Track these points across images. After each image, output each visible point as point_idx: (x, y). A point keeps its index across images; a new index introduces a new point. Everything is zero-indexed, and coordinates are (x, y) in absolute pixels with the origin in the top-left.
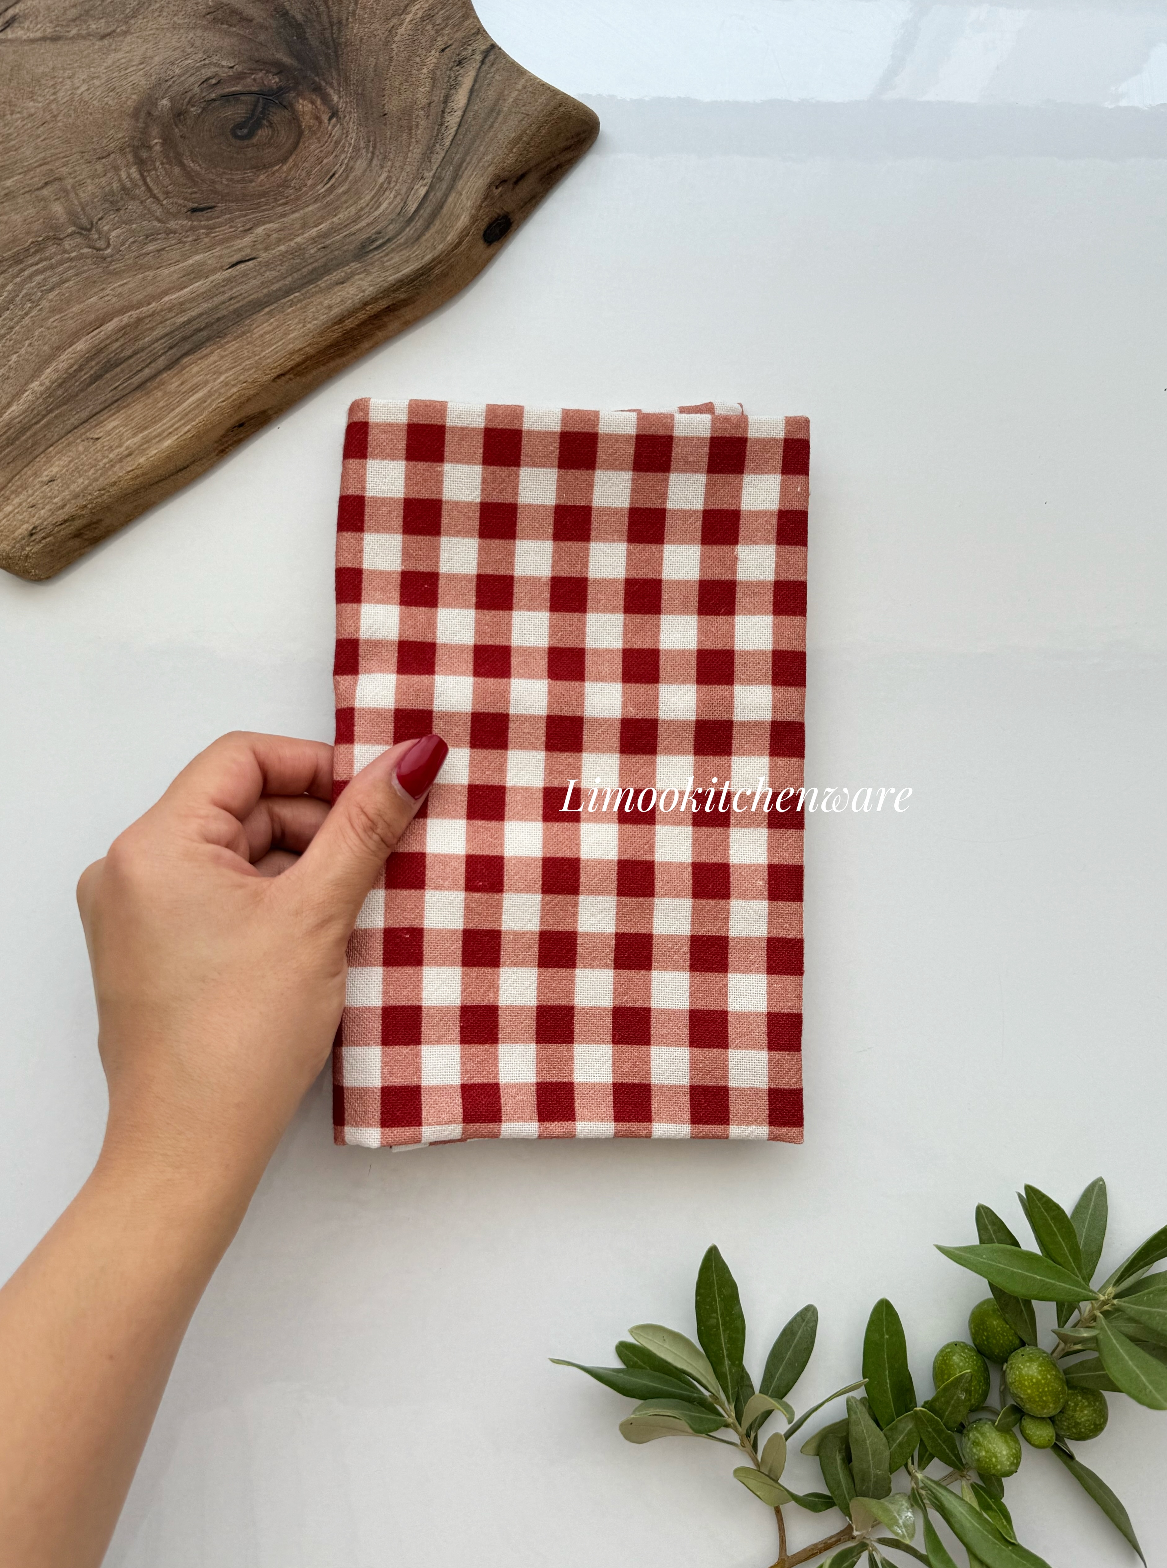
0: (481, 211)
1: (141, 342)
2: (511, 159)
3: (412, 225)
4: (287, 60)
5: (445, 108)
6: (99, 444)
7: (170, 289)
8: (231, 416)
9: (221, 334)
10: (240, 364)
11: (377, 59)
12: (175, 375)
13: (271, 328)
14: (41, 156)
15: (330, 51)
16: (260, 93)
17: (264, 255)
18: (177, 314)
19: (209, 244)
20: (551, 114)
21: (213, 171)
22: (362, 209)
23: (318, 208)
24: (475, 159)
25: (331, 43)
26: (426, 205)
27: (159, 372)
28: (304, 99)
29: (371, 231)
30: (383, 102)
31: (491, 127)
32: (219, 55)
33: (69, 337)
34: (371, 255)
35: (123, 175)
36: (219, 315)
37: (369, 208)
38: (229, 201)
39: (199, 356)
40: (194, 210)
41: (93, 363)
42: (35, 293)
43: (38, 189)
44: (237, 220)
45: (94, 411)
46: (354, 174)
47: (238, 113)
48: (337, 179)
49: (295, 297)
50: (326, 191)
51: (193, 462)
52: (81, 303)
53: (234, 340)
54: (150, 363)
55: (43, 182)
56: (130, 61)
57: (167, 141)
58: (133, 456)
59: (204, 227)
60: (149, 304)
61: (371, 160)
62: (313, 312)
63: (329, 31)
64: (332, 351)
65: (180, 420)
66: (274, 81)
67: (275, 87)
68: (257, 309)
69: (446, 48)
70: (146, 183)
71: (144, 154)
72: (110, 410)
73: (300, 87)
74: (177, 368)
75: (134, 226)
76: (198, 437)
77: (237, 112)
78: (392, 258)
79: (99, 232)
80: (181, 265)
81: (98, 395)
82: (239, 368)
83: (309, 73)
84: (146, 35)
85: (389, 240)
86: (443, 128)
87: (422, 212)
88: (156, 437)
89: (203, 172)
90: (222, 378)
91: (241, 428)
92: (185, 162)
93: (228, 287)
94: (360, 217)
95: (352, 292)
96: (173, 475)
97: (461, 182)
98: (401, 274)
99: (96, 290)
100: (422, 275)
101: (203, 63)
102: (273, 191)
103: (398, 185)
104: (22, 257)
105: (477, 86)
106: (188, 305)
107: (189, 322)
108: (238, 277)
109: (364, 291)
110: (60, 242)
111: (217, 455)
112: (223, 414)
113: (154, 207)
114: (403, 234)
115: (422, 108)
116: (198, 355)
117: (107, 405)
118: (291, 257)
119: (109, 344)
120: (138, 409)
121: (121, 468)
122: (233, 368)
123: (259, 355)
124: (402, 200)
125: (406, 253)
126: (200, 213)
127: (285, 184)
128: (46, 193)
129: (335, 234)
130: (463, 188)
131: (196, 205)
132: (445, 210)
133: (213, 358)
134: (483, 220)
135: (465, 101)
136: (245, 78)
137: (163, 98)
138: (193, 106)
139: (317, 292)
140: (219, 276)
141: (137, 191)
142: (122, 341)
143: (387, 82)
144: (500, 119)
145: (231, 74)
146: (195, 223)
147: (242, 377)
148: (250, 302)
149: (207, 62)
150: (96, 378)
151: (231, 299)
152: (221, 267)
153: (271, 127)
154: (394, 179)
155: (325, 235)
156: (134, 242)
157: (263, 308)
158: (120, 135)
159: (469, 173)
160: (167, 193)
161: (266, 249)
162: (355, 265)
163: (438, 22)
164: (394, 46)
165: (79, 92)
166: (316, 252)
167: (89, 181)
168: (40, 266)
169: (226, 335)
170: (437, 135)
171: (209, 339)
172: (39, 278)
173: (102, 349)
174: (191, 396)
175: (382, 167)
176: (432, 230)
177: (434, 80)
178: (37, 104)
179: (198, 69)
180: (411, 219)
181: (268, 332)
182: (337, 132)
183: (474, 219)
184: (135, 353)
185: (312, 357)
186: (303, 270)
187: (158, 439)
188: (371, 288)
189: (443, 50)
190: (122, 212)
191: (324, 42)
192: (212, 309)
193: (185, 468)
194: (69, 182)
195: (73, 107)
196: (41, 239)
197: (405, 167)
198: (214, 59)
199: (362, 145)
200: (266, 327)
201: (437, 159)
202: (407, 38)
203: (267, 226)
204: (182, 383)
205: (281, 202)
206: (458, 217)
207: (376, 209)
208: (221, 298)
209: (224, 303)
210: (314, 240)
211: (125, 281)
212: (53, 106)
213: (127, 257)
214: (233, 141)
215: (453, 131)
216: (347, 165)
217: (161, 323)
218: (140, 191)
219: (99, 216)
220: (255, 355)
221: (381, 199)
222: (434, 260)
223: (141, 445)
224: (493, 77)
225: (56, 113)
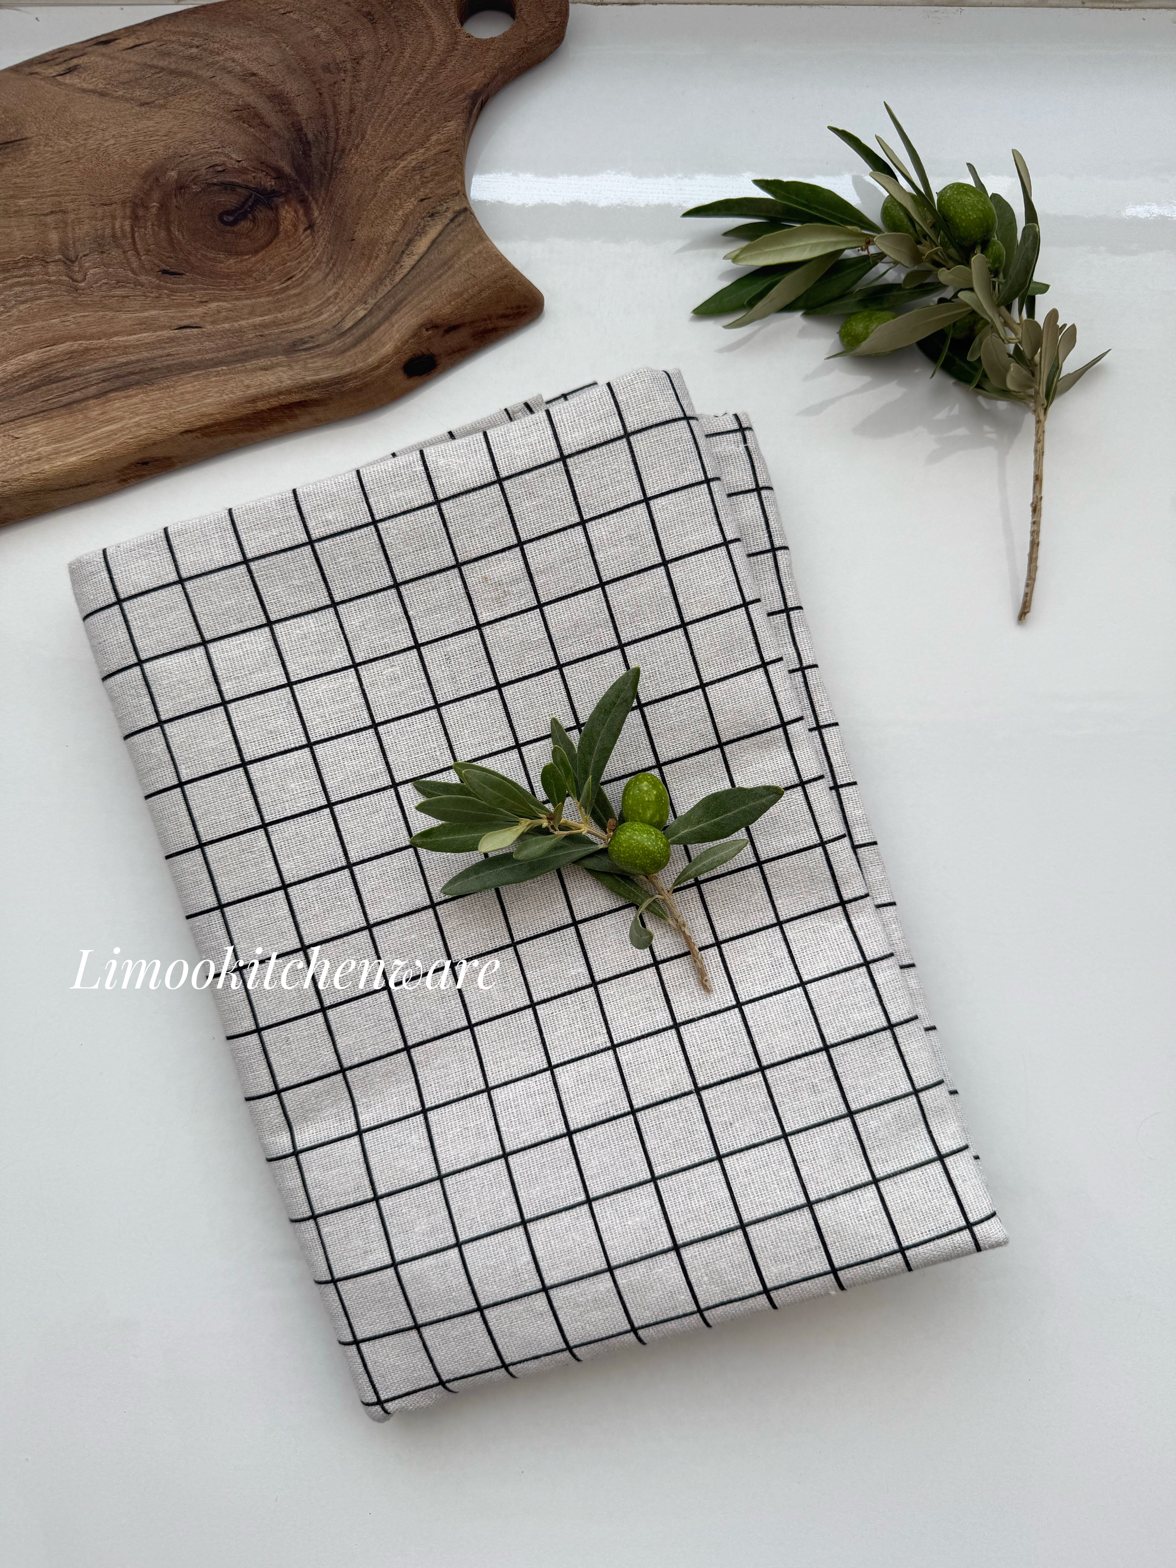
0: (406, 346)
1: (82, 369)
2: (447, 310)
3: (342, 340)
4: (288, 169)
5: (405, 249)
6: (16, 442)
7: (120, 332)
8: (135, 453)
9: (149, 382)
10: (155, 412)
11: (364, 191)
12: (98, 405)
13: (192, 389)
14: (55, 188)
15: (326, 173)
16: (256, 190)
17: (209, 327)
18: (120, 355)
19: (167, 304)
20: (495, 282)
21: (193, 244)
22: (305, 313)
23: (269, 301)
24: (416, 300)
25: (330, 166)
26: (360, 326)
27: (87, 398)
28: (290, 206)
29: (305, 334)
30: (355, 229)
31: (439, 277)
32: (232, 148)
33: (24, 346)
34: (298, 354)
35: (118, 225)
36: (154, 366)
37: (311, 314)
38: (197, 274)
39: (124, 395)
40: (165, 272)
41: (36, 374)
42: (10, 301)
43: (43, 215)
44: (198, 292)
45: (22, 415)
46: (309, 282)
47: (230, 202)
48: (293, 282)
49: (222, 370)
50: (280, 289)
51: (94, 482)
52: (43, 321)
53: (158, 390)
54: (82, 389)
55: (49, 210)
56: (157, 131)
57: (163, 206)
58: (40, 462)
59: (166, 288)
60: (100, 339)
61: (328, 275)
62: (232, 386)
63: (331, 155)
64: (241, 424)
65: (90, 443)
66: (270, 183)
67: (269, 189)
68: (187, 370)
69: (424, 199)
70: (133, 237)
71: (141, 212)
72: (35, 418)
73: (290, 195)
74: (103, 399)
75: (111, 270)
76: (102, 462)
77: (230, 200)
78: (315, 362)
79: (81, 267)
80: (137, 315)
81: (29, 402)
82: (155, 414)
83: (302, 186)
84: (178, 113)
85: (318, 346)
86: (399, 266)
87: (355, 331)
88: (65, 451)
89: (184, 242)
90: (137, 419)
91: (145, 466)
92: (172, 229)
93: (170, 345)
94: (301, 319)
95: (272, 380)
96: (73, 487)
97: (397, 316)
98: (319, 377)
99: (60, 314)
100: (337, 383)
101: (216, 150)
102: (235, 276)
103: (343, 302)
104: (10, 268)
105: (440, 238)
106: (131, 350)
107: (127, 364)
108: (180, 340)
109: (282, 382)
110: (46, 264)
111: (119, 482)
112: (128, 449)
113: (133, 259)
114: (331, 345)
115: (386, 244)
116: (122, 394)
117: (34, 412)
118: (231, 335)
119: (54, 362)
120: (59, 424)
121: (27, 469)
122: (149, 413)
123: (175, 408)
124: (341, 316)
125: (329, 361)
126: (169, 276)
127: (249, 273)
128: (49, 220)
129: (274, 328)
130: (396, 322)
131: (168, 268)
132: (374, 336)
133: (135, 400)
134: (406, 354)
135: (425, 249)
136: (247, 174)
137: (172, 170)
138: (195, 184)
139: (242, 371)
140: (166, 333)
141: (123, 242)
142: (66, 363)
143: (365, 213)
144: (450, 273)
145: (237, 167)
146: (162, 283)
147: (153, 423)
148: (183, 362)
149: (220, 150)
150: (34, 387)
151: (168, 356)
152: (171, 326)
153: (254, 221)
154: (341, 296)
155: (265, 326)
156: (106, 283)
157: (192, 371)
158: (127, 191)
159: (407, 311)
160: (148, 251)
161: (213, 323)
162: (282, 358)
163: (426, 175)
164: (382, 184)
165: (106, 144)
166: (253, 338)
167: (87, 220)
168: (23, 279)
169: (153, 384)
170: (391, 271)
171: (138, 383)
172: (18, 289)
173: (48, 364)
174: (106, 426)
175: (335, 283)
176: (357, 349)
177: (405, 223)
178: (68, 144)
179: (210, 155)
180: (344, 334)
181: (189, 393)
182: (307, 242)
183: (397, 351)
184: (73, 376)
185: (220, 424)
186: (237, 350)
187: (66, 454)
188: (289, 382)
189: (422, 200)
190: (105, 255)
191: (324, 164)
192: (148, 359)
193: (85, 485)
194: (72, 216)
195: (96, 155)
196: (30, 257)
197: (354, 289)
198: (227, 150)
199: (324, 260)
200: (189, 387)
201: (383, 290)
202: (396, 181)
203: (221, 303)
204: (102, 414)
205: (239, 287)
206: (384, 345)
207: (316, 317)
208: (160, 352)
209: (161, 357)
210: (255, 327)
211: (87, 314)
212: (81, 149)
213: (95, 294)
214: (218, 223)
215: (405, 271)
216: (306, 273)
217: (104, 358)
218: (127, 242)
219: (85, 253)
220: (172, 408)
221: (323, 310)
222: (350, 374)
223: (49, 455)
224: (456, 236)
225: (81, 156)
